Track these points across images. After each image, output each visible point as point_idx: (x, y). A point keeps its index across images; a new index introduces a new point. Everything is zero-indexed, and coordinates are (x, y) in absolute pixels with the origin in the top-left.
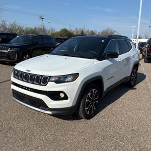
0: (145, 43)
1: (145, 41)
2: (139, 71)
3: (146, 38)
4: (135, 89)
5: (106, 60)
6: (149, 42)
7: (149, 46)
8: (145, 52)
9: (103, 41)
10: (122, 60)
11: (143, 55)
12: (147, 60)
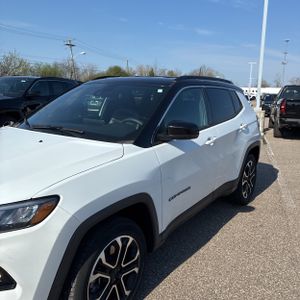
0: (275, 96)
1: (276, 91)
2: (262, 159)
3: (278, 86)
4: (252, 209)
5: (164, 144)
6: (283, 93)
7: (283, 102)
8: (275, 114)
9: (160, 91)
10: (215, 142)
11: (271, 120)
12: (279, 133)
